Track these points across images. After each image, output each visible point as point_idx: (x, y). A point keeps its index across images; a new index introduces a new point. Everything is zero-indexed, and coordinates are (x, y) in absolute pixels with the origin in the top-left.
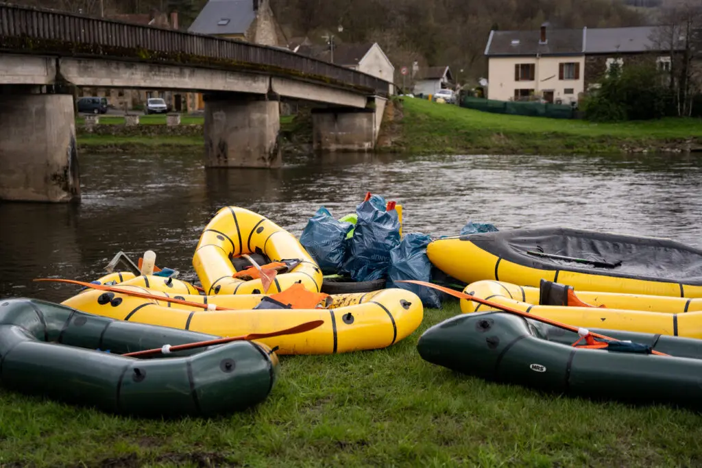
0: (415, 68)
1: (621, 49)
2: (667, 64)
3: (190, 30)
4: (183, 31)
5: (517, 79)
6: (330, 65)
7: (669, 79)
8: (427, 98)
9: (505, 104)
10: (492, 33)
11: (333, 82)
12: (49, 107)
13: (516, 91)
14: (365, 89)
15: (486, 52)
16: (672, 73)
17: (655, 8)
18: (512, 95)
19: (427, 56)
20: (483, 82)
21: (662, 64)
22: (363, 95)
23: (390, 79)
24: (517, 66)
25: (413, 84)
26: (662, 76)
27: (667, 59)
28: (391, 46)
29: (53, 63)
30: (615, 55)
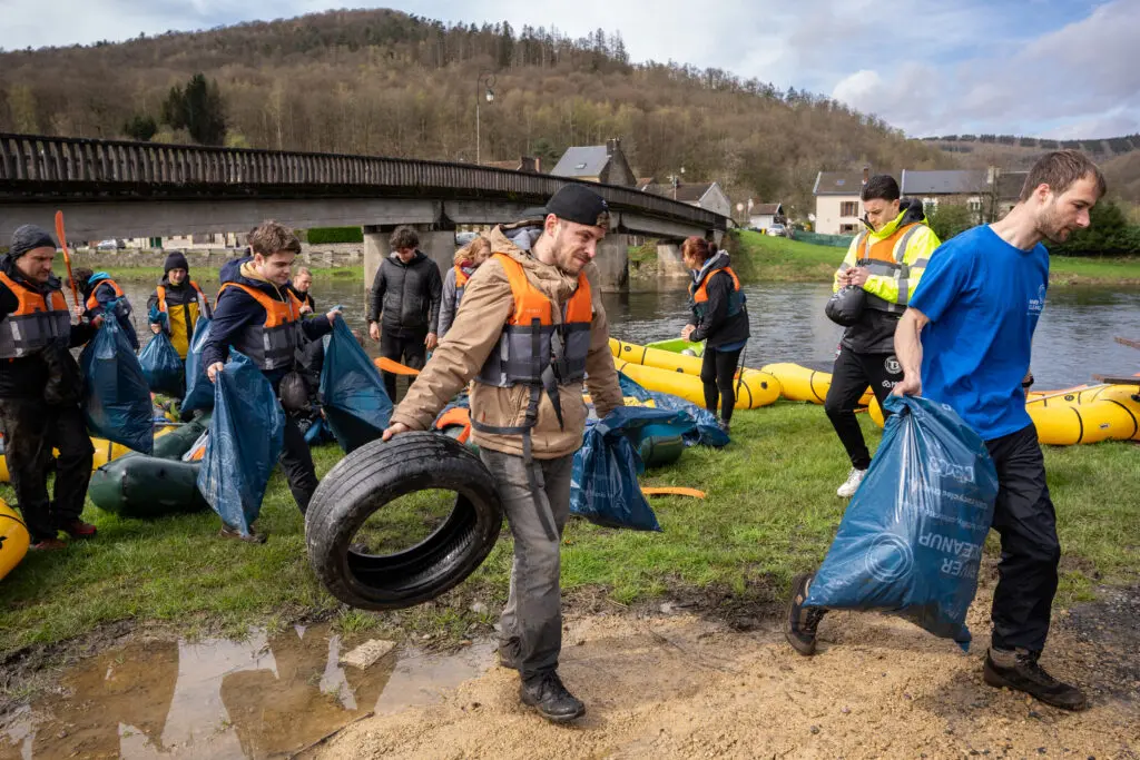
0: (751, 204)
1: (934, 191)
2: (977, 204)
3: (552, 174)
4: (544, 172)
5: (842, 215)
6: (673, 202)
7: (978, 217)
8: (760, 231)
9: (831, 237)
10: (820, 174)
11: (677, 217)
12: (435, 241)
13: (842, 226)
14: (704, 223)
15: (814, 191)
16: (981, 212)
17: (968, 154)
18: (838, 229)
19: (761, 194)
20: (812, 217)
21: (972, 204)
22: (702, 228)
23: (727, 215)
24: (842, 204)
25: (748, 218)
26: (972, 215)
27: (975, 200)
28: (729, 185)
29: (439, 206)
30: (930, 195)
